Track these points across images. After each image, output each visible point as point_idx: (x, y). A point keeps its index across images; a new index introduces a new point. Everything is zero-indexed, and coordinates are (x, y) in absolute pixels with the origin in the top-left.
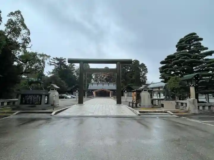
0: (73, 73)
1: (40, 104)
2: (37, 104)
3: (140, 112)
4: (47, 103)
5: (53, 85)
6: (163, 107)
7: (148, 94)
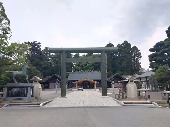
0: (49, 60)
1: (26, 97)
2: (23, 97)
3: (125, 103)
4: (32, 96)
5: (37, 77)
6: (150, 98)
7: (135, 85)
